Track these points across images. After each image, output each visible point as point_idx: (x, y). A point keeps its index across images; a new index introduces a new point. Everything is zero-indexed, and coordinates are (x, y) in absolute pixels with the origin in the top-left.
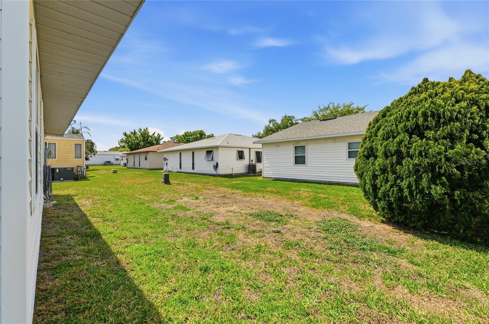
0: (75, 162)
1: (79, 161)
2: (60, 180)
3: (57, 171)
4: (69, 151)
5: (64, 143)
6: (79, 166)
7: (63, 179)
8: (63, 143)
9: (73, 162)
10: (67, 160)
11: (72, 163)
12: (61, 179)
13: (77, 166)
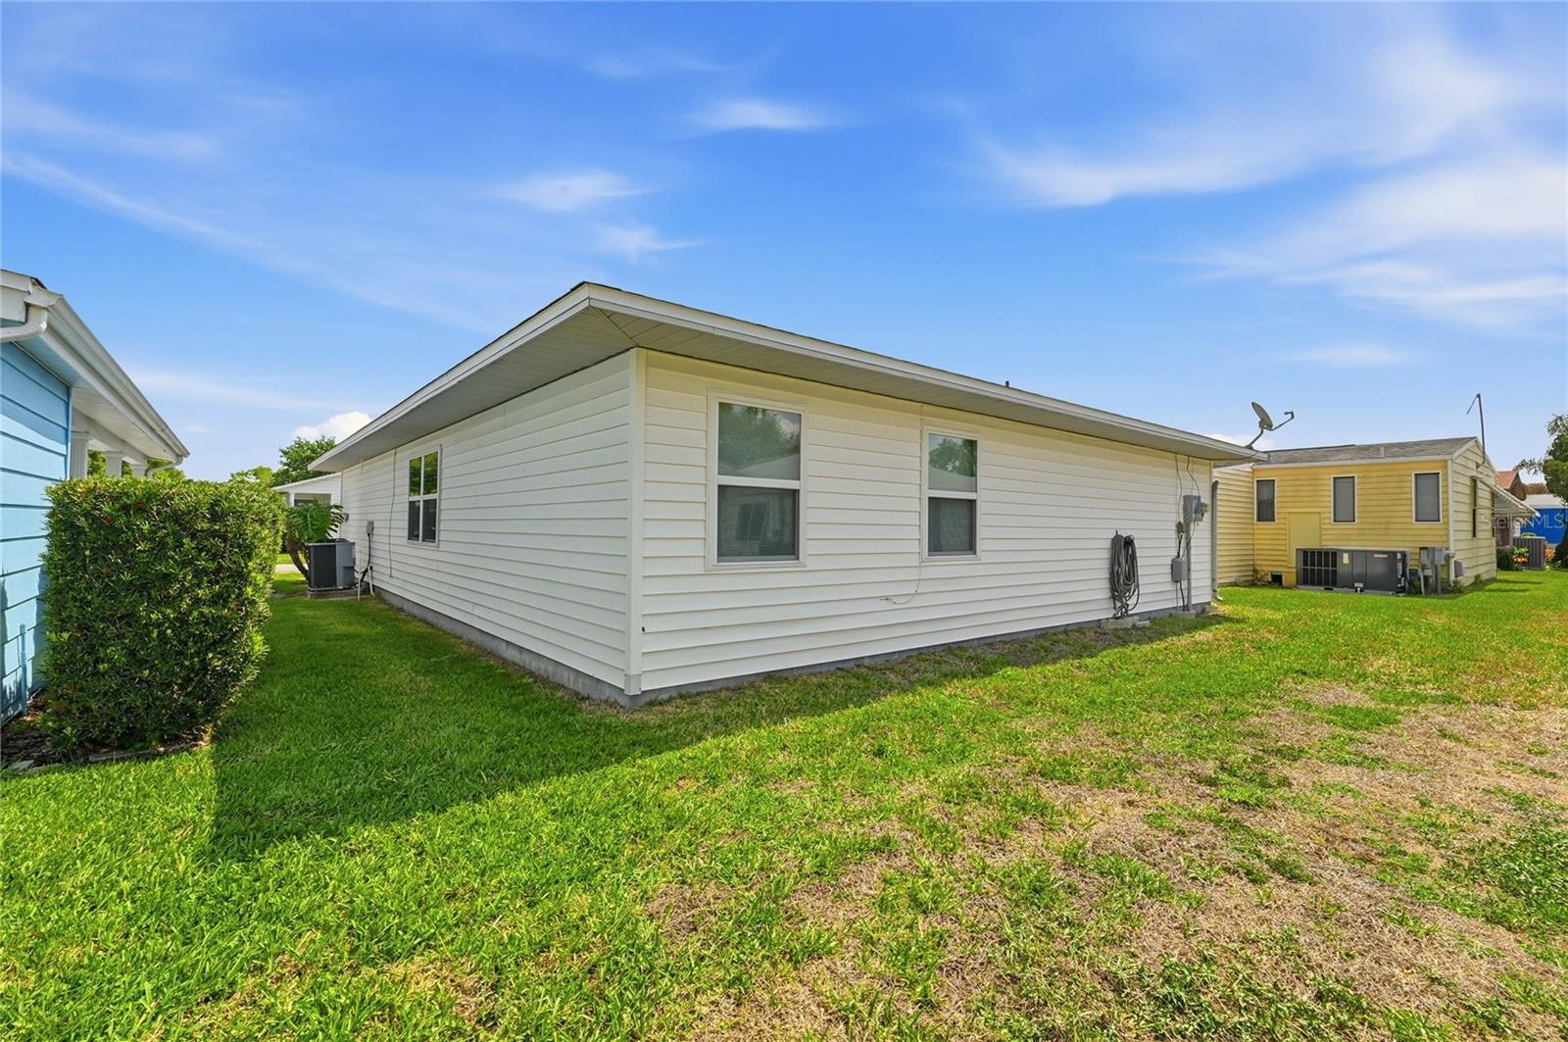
0: (1418, 532)
1: (1431, 532)
2: (1353, 587)
3: (1346, 559)
4: (1395, 497)
5: (1381, 474)
6: (1426, 548)
7: (1361, 585)
8: (1375, 474)
9: (1408, 532)
10: (1391, 526)
11: (1407, 538)
12: (1356, 585)
13: (1421, 549)
